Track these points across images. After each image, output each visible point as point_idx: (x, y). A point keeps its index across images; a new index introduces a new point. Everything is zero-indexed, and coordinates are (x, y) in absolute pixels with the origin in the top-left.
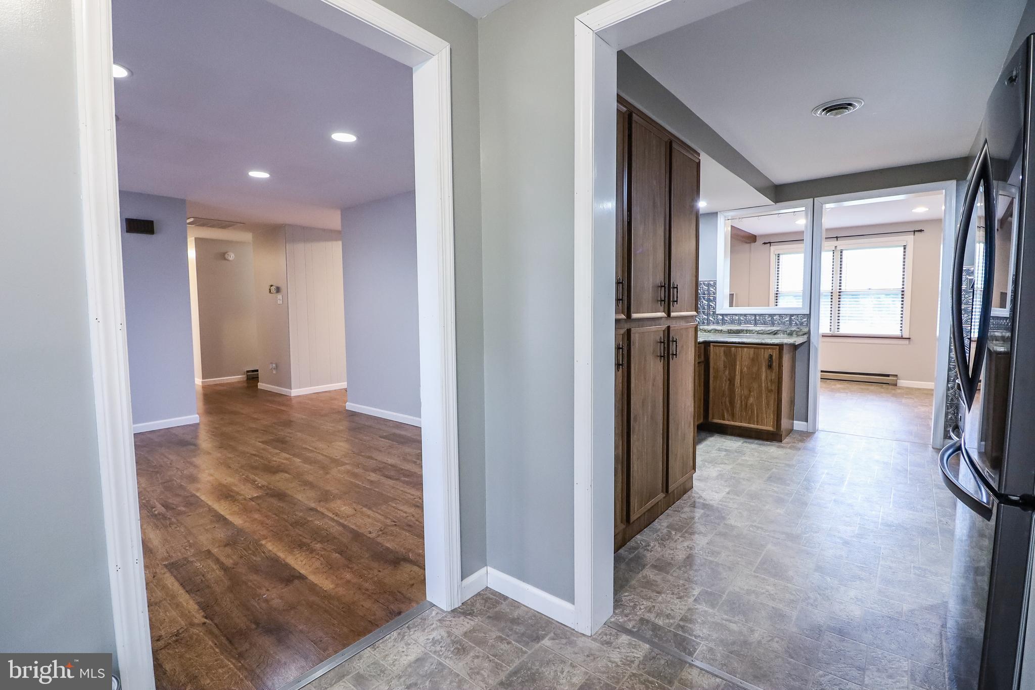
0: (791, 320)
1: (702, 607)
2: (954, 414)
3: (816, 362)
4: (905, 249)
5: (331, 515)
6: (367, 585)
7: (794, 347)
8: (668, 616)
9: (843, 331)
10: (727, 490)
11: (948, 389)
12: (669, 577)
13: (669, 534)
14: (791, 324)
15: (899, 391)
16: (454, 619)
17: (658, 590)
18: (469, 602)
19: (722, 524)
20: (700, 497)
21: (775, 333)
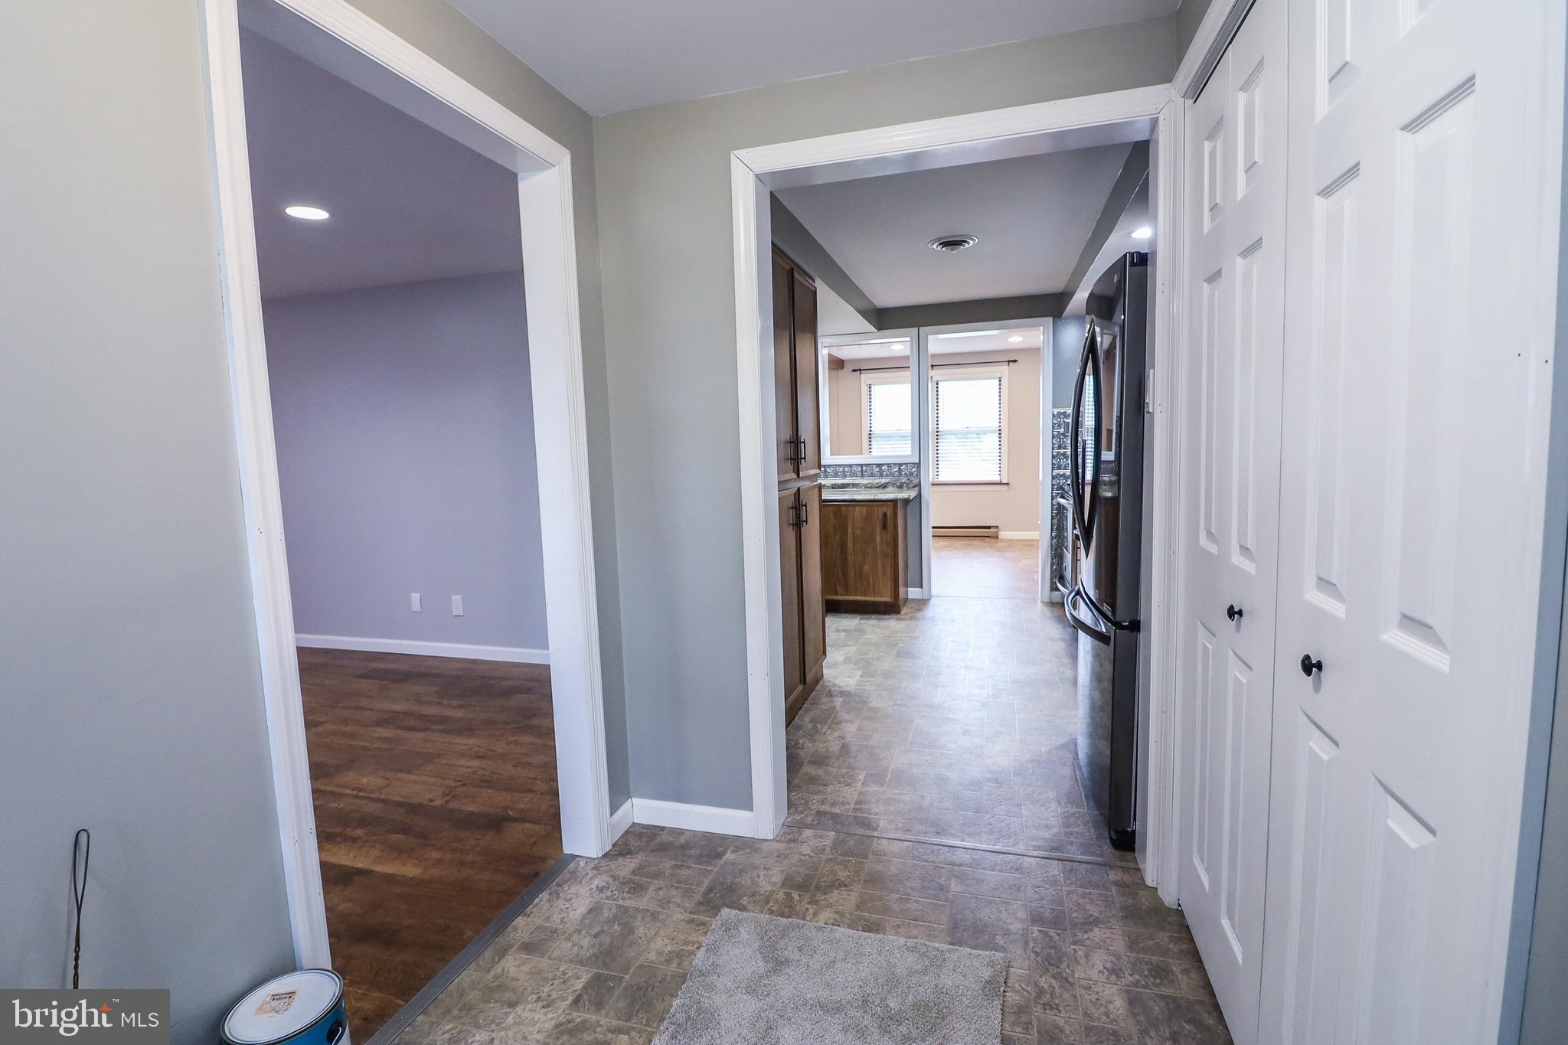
0: (900, 470)
1: (874, 788)
2: (1058, 565)
3: (928, 518)
4: (1000, 381)
5: (349, 792)
6: (470, 858)
7: (907, 501)
8: (843, 803)
9: (942, 478)
10: (860, 673)
11: (1052, 538)
12: (830, 769)
13: (815, 728)
14: (900, 474)
15: (1001, 544)
16: (612, 862)
17: (825, 782)
18: (619, 842)
19: (865, 708)
20: (834, 685)
21: (884, 486)
